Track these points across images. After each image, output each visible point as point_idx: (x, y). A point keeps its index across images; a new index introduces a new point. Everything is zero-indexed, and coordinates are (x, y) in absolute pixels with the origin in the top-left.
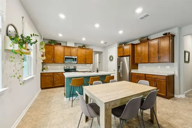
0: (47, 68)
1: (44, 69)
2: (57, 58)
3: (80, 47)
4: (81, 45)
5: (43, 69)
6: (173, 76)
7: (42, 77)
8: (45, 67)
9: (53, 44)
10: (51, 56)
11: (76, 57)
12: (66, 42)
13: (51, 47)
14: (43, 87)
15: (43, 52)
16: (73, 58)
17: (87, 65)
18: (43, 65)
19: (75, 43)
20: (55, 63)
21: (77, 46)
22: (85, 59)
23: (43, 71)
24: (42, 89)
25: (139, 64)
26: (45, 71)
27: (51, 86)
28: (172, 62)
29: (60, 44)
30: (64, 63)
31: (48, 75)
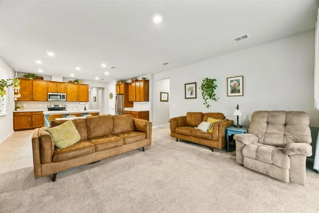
0: (23, 107)
1: (19, 108)
2: (37, 95)
3: (70, 82)
4: (73, 80)
5: (16, 108)
6: (149, 111)
7: (15, 117)
8: (18, 105)
9: (31, 79)
10: (28, 93)
11: (65, 94)
12: (51, 76)
13: (28, 82)
14: (16, 128)
15: (17, 90)
16: (61, 95)
17: (81, 103)
18: (16, 104)
19: (63, 78)
20: (33, 101)
21: (67, 81)
22: (78, 96)
23: (16, 110)
24: (15, 130)
25: (134, 103)
26: (18, 110)
27: (29, 127)
28: (145, 101)
29: (42, 78)
30: (47, 100)
31: (24, 115)
